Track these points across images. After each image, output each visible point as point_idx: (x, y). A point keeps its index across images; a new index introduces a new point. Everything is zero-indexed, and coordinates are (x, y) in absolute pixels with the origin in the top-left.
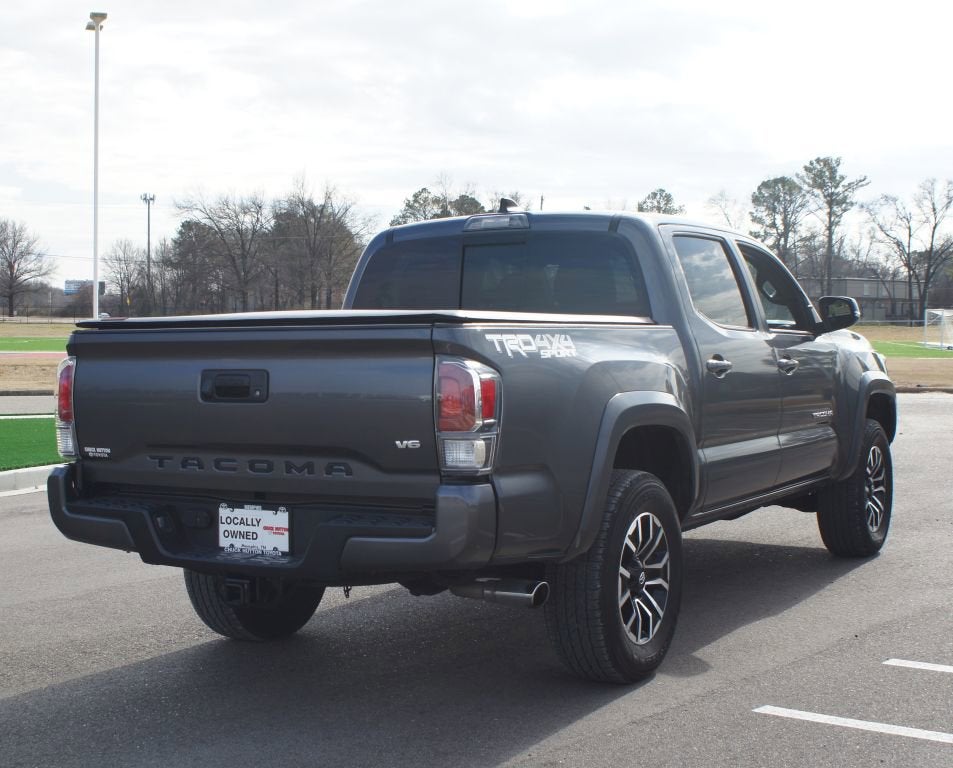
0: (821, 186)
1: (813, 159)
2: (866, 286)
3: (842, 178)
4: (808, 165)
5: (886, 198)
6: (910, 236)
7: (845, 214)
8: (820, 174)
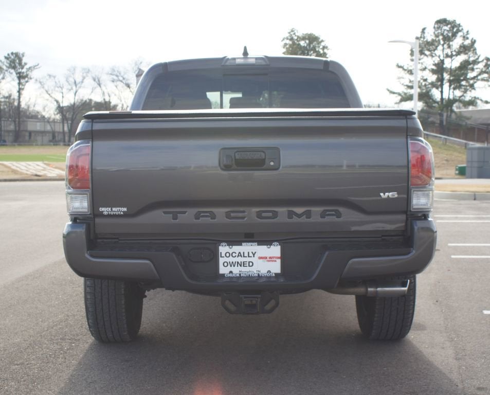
0: (14, 68)
1: (10, 52)
2: (38, 124)
3: (26, 64)
4: (6, 55)
5: (50, 76)
6: (63, 97)
7: (27, 84)
8: (13, 61)
